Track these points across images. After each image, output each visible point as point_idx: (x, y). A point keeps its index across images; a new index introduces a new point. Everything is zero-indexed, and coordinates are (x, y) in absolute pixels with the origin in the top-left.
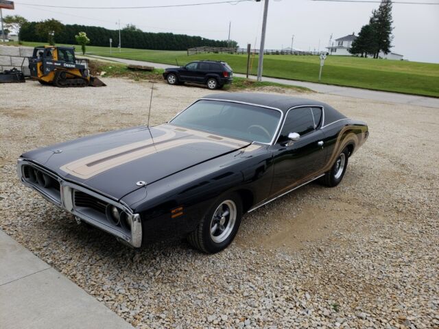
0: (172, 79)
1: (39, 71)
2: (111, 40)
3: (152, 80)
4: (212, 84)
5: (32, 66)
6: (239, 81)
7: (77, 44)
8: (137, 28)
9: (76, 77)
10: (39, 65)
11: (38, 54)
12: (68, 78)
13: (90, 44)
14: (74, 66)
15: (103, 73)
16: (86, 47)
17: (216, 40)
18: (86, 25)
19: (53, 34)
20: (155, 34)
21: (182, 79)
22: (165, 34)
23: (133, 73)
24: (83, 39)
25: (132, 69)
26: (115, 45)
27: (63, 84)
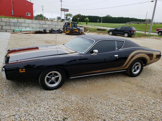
0: (111, 33)
1: (65, 30)
2: (98, 20)
3: (104, 34)
4: (126, 35)
5: (64, 29)
6: (140, 34)
7: (85, 22)
8: (110, 16)
9: (77, 32)
10: (65, 28)
11: (66, 25)
12: (74, 32)
13: (89, 22)
14: (76, 28)
15: (88, 31)
16: (88, 23)
17: (141, 19)
18: (92, 16)
19: (79, 19)
20: (116, 18)
21: (115, 33)
22: (120, 18)
24: (87, 20)
25: (98, 30)
26: (100, 22)
27: (72, 34)
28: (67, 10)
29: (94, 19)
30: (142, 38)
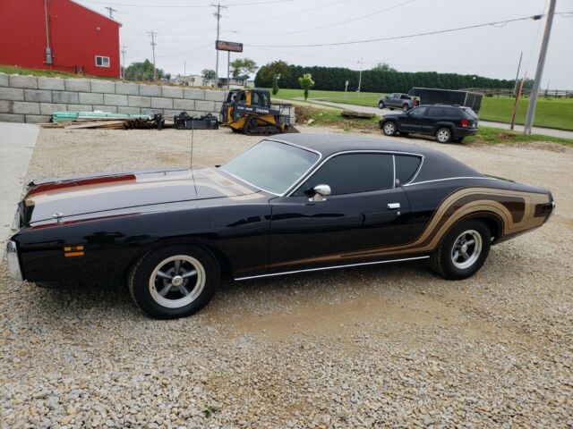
0: (389, 128)
1: (229, 117)
2: (347, 83)
3: (366, 130)
4: (443, 135)
5: (224, 112)
6: (492, 133)
7: (300, 88)
8: (390, 67)
9: (269, 124)
10: (230, 109)
11: (232, 99)
12: (259, 125)
13: (314, 88)
14: (267, 112)
15: (310, 121)
16: (310, 92)
17: (501, 79)
18: (327, 67)
19: (279, 78)
20: (412, 74)
21: (403, 128)
22: (425, 74)
23: (346, 121)
24: (307, 81)
25: (346, 116)
26: (352, 88)
27: (252, 131)
28: (239, 48)
29: (331, 80)
30: (500, 145)
